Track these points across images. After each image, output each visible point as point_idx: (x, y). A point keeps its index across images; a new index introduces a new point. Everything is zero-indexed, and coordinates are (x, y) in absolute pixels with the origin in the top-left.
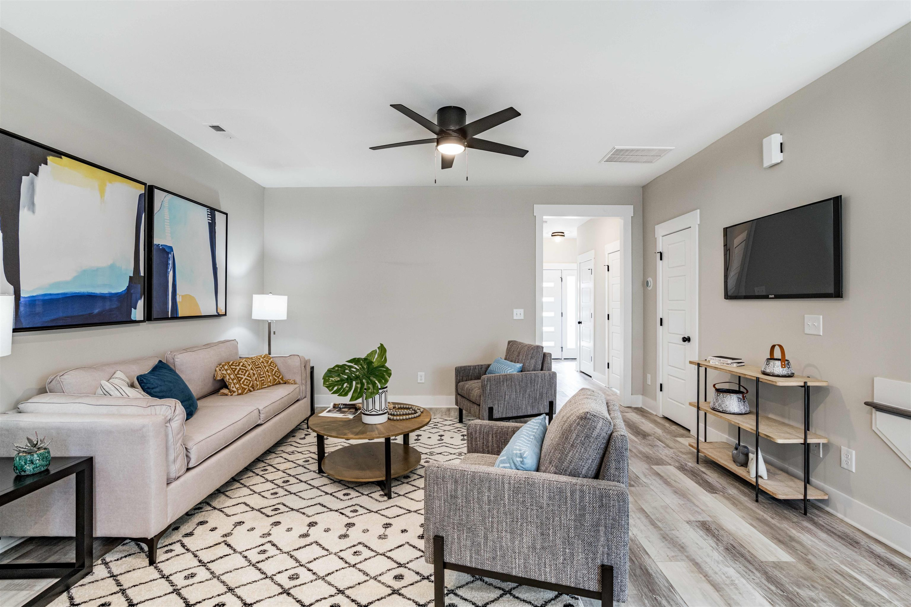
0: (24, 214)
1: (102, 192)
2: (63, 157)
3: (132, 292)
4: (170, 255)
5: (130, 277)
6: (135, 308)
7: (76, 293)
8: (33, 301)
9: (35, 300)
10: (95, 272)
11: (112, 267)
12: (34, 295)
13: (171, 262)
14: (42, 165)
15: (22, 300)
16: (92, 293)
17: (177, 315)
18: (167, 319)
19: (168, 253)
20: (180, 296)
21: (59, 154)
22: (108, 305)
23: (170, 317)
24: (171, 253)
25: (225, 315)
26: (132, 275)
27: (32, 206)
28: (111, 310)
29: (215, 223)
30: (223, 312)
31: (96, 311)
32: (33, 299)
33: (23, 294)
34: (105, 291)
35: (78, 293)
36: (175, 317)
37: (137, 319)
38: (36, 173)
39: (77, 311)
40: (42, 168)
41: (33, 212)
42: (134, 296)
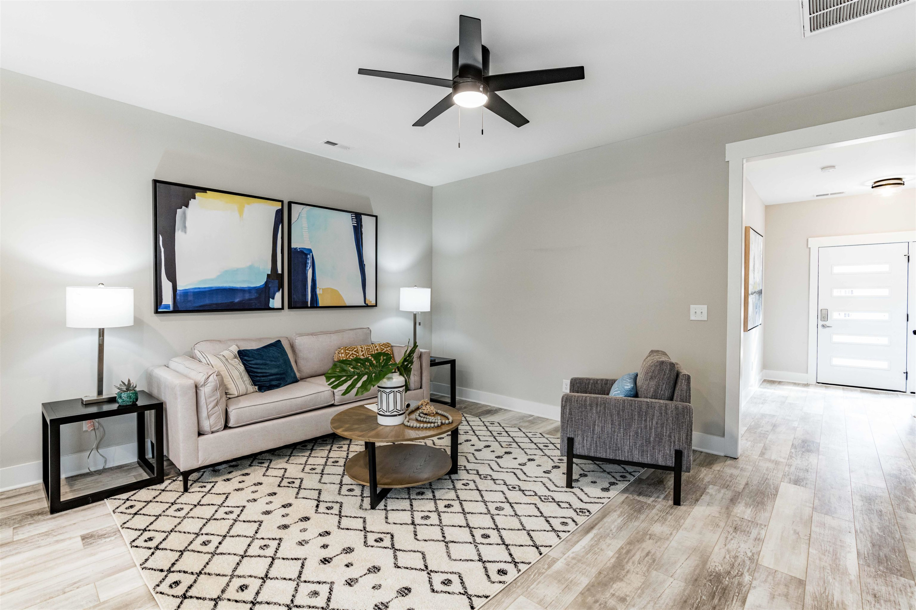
0: (179, 235)
1: (241, 212)
2: (207, 191)
3: (270, 286)
4: (309, 256)
5: (268, 275)
6: (273, 298)
7: (220, 287)
8: (186, 293)
9: (188, 292)
10: (235, 272)
11: (251, 268)
12: (187, 288)
13: (309, 262)
14: (192, 199)
15: (178, 292)
16: (233, 287)
17: (317, 305)
18: (307, 307)
19: (306, 255)
20: (320, 289)
21: (204, 190)
22: (247, 296)
23: (309, 306)
24: (309, 254)
25: (376, 306)
26: (270, 273)
27: (184, 228)
28: (250, 300)
29: (361, 226)
30: (373, 302)
31: (237, 300)
32: (186, 291)
33: (179, 288)
34: (245, 285)
35: (222, 287)
36: (315, 305)
37: (275, 307)
38: (187, 206)
39: (219, 300)
40: (192, 202)
41: (185, 232)
42: (272, 290)
